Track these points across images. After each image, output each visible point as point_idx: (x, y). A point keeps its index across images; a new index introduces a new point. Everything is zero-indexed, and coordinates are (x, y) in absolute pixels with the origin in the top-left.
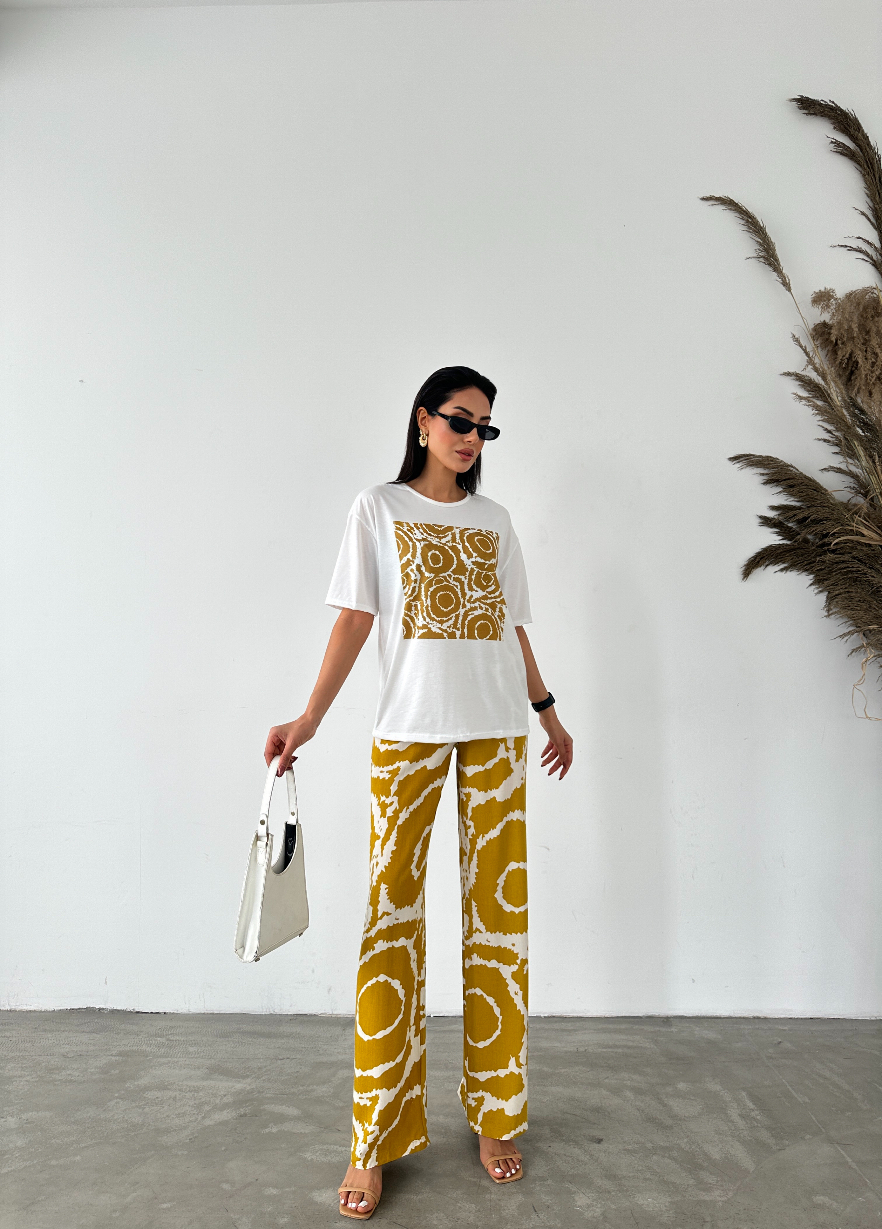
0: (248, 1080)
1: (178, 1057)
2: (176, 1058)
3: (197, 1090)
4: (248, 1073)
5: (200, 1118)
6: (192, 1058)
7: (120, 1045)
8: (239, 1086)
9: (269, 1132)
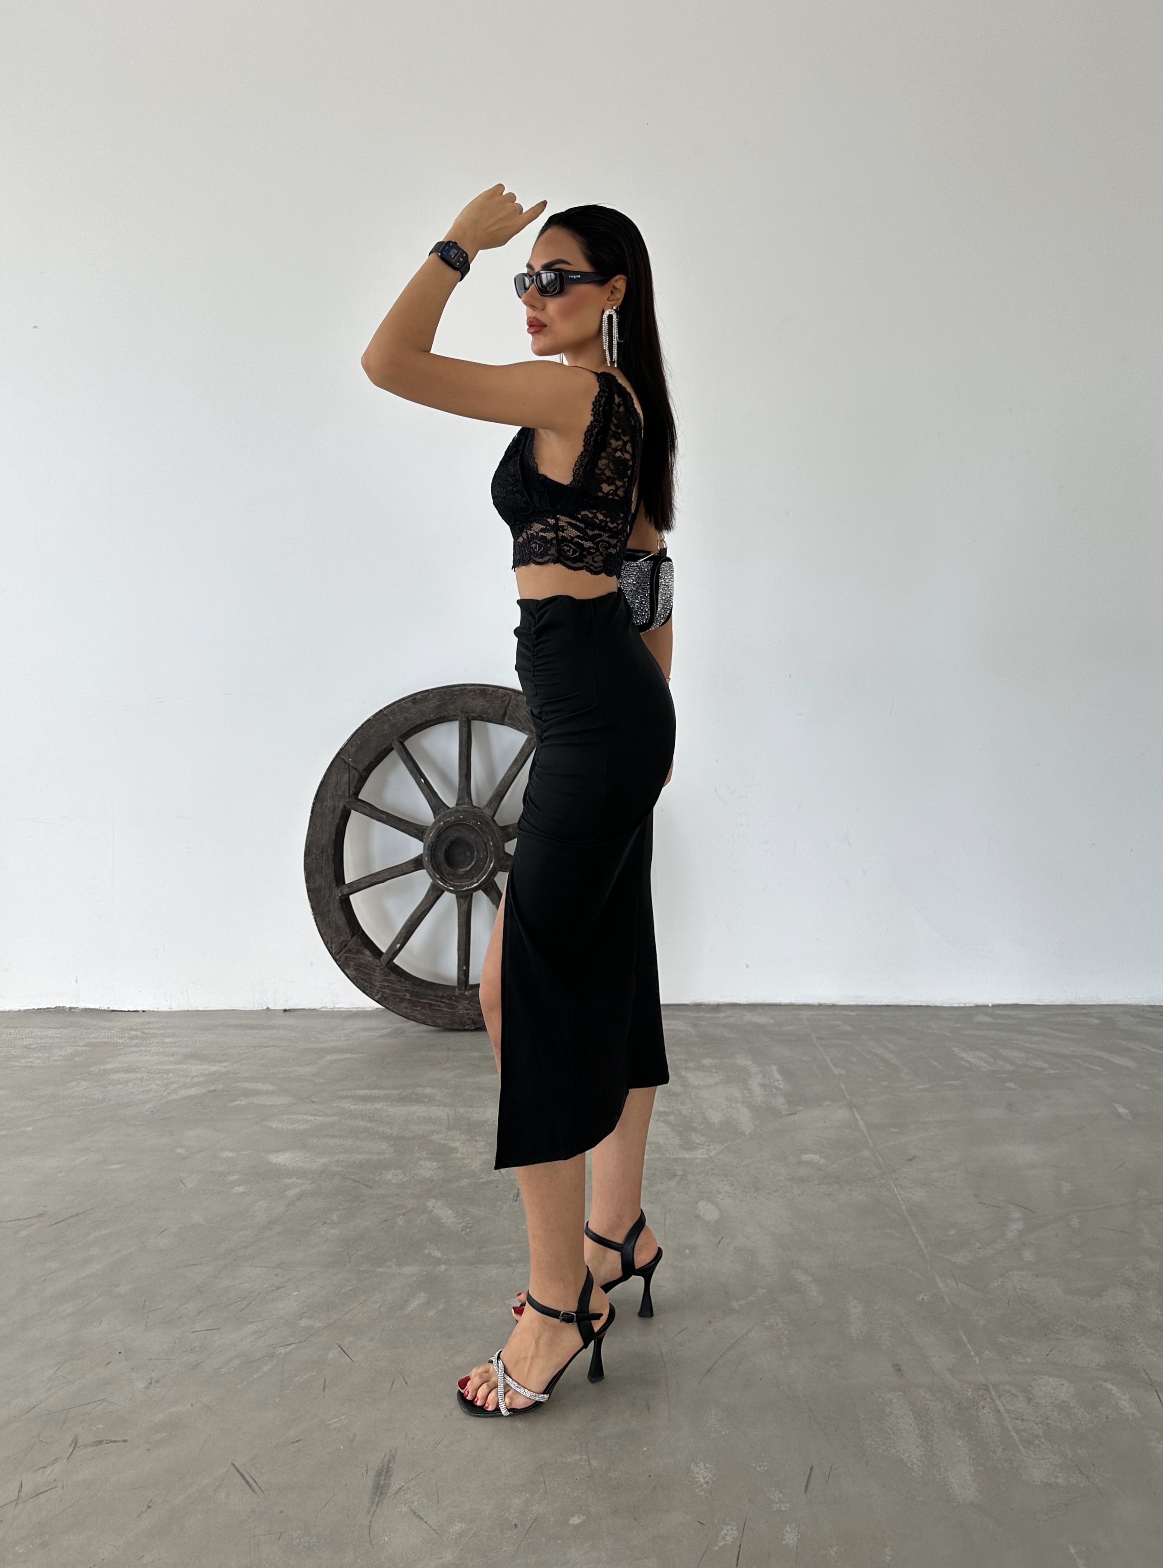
0: (226, 1064)
1: (152, 1046)
2: (149, 1047)
3: (167, 1072)
4: (226, 1058)
5: (165, 1093)
6: (167, 1047)
7: (88, 1038)
8: (214, 1068)
9: (238, 1105)
